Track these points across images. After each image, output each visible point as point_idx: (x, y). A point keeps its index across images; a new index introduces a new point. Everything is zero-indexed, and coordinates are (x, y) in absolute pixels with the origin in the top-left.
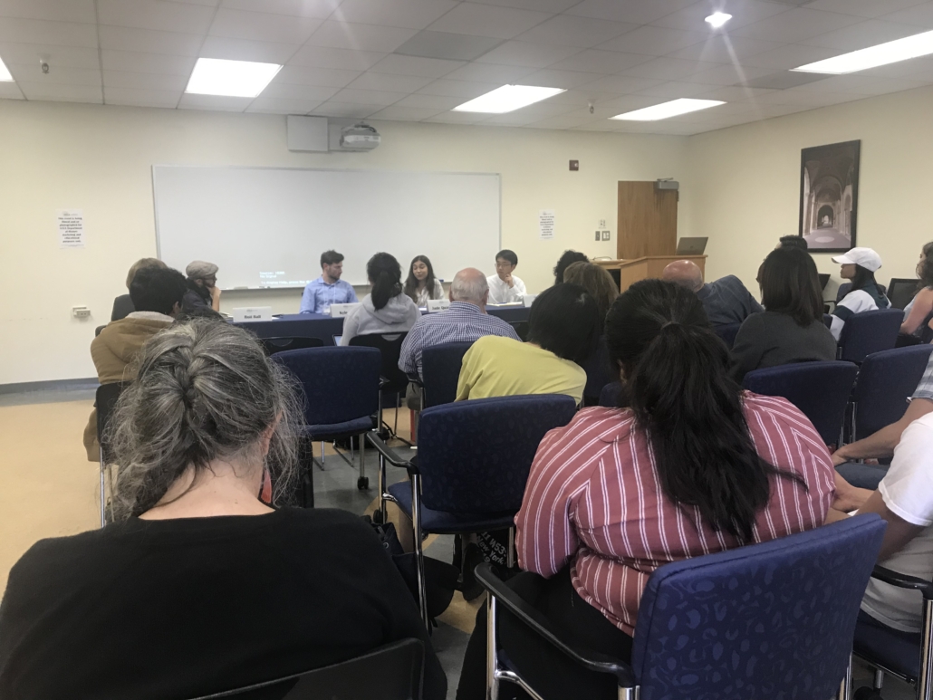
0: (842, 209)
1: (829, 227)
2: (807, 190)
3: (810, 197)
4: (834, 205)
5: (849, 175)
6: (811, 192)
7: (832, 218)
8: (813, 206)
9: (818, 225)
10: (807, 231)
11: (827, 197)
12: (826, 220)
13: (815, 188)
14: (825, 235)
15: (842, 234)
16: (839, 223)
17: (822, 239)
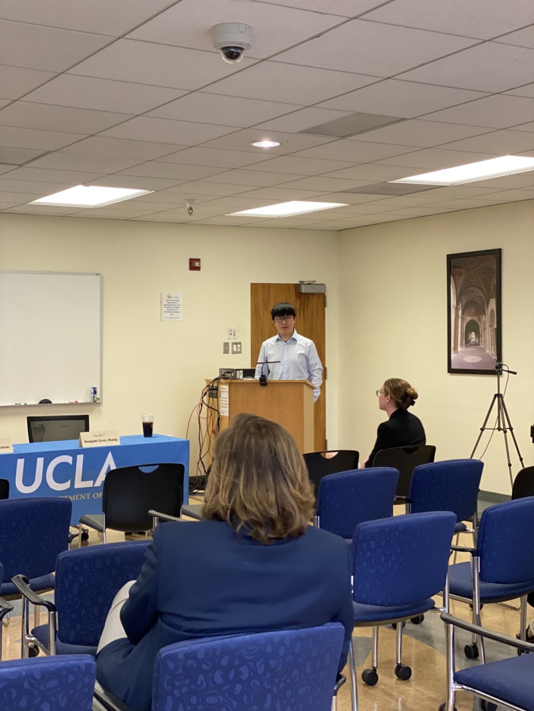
0: (487, 325)
1: (477, 344)
2: (453, 303)
3: (457, 309)
4: (480, 320)
5: (492, 287)
6: (457, 304)
7: (478, 335)
8: (460, 320)
9: (466, 343)
10: (456, 348)
11: (473, 310)
12: (473, 335)
13: (461, 300)
14: (473, 354)
15: (488, 354)
16: (485, 342)
17: (470, 358)
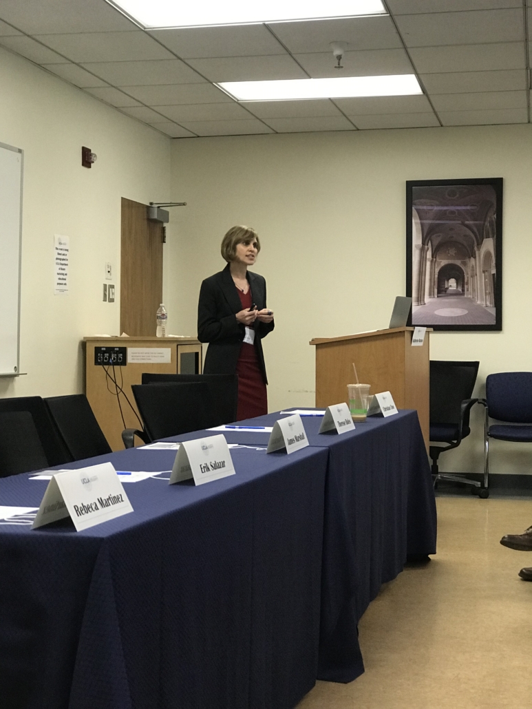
0: (479, 270)
2: (417, 240)
3: (423, 251)
4: (465, 264)
6: (423, 243)
7: (461, 280)
8: (428, 264)
9: (439, 293)
10: (420, 300)
11: (452, 252)
12: (452, 284)
13: (430, 239)
14: (451, 306)
15: (479, 306)
16: (474, 290)
17: (448, 311)
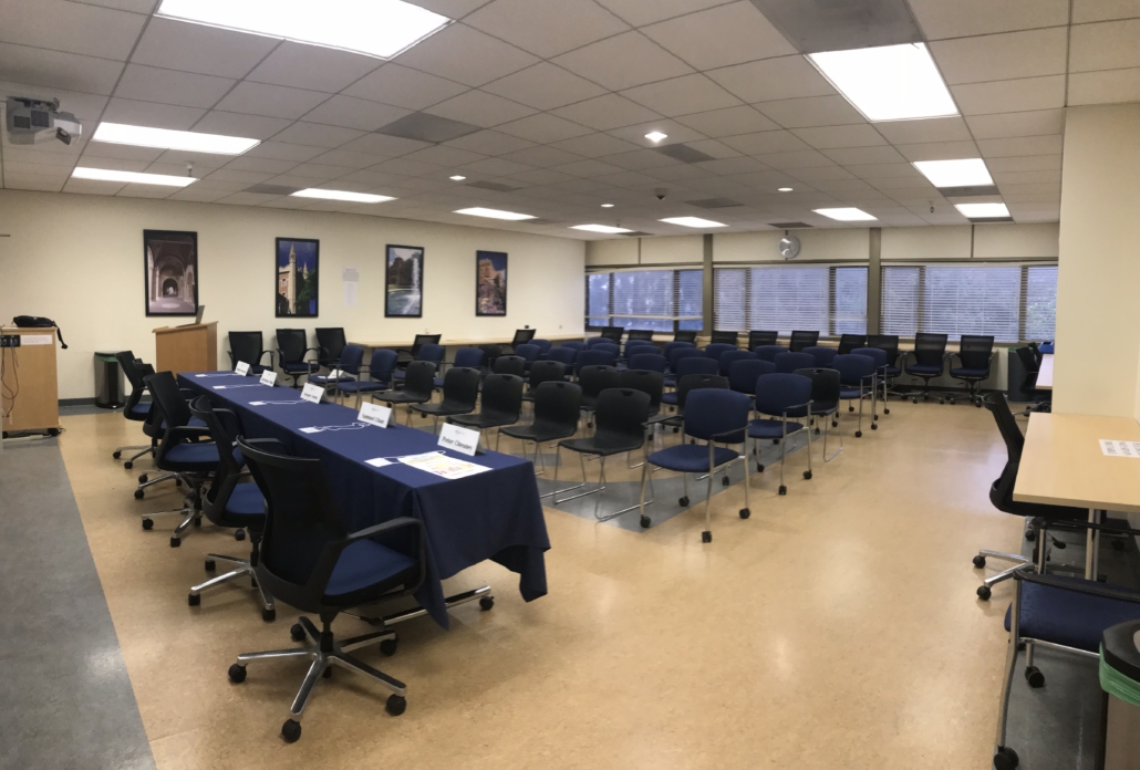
0: (186, 283)
1: (175, 296)
2: (151, 265)
3: (154, 271)
4: (178, 279)
5: (188, 257)
6: (155, 265)
8: (157, 279)
10: (153, 298)
11: (171, 272)
12: (171, 290)
13: (158, 265)
14: (170, 302)
15: (186, 302)
16: (183, 294)
17: (169, 305)
